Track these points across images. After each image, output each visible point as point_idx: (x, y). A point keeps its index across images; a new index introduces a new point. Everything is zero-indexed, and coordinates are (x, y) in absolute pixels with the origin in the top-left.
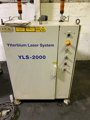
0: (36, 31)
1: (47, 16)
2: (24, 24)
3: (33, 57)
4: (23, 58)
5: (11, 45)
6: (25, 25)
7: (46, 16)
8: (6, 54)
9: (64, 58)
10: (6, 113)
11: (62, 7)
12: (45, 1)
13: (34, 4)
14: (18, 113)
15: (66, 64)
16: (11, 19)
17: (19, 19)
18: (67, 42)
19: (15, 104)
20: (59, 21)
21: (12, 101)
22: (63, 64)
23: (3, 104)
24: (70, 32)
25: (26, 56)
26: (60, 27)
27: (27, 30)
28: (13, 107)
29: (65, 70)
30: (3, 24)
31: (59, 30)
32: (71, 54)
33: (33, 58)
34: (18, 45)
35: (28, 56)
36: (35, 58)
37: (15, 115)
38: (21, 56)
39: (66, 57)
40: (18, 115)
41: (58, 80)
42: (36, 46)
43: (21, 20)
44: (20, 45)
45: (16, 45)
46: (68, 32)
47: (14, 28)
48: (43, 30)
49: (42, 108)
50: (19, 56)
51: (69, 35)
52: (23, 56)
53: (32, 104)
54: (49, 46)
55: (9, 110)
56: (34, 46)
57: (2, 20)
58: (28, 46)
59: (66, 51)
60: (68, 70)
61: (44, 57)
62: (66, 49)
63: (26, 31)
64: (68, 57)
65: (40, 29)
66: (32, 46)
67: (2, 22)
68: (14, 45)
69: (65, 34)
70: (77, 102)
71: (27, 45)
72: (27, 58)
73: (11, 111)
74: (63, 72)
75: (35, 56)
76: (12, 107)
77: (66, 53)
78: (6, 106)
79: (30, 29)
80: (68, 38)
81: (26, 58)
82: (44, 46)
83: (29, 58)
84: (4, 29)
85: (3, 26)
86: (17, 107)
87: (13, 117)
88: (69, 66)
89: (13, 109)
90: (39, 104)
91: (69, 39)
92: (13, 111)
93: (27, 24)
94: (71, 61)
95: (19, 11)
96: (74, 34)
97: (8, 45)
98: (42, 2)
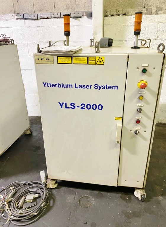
0: (89, 62)
1: (112, 40)
2: (71, 51)
3: (81, 105)
4: (66, 107)
5: (49, 85)
6: (73, 53)
7: (109, 39)
8: (40, 98)
9: (136, 110)
10: (32, 198)
11: (138, 23)
12: (112, 14)
13: (92, 19)
14: (52, 202)
15: (138, 122)
16: (51, 45)
17: (65, 45)
18: (142, 83)
19: (48, 187)
20: (132, 48)
21: (43, 180)
22: (134, 121)
23: (29, 184)
24: (147, 65)
25: (71, 105)
26: (128, 56)
27: (75, 61)
28: (45, 191)
29: (136, 133)
30: (40, 52)
31: (128, 62)
32: (148, 103)
33: (82, 108)
34: (59, 86)
35: (74, 104)
36: (85, 107)
37: (46, 204)
38: (63, 103)
39: (139, 109)
40: (51, 205)
41: (124, 150)
42: (87, 87)
43: (68, 45)
44: (63, 86)
45: (57, 86)
46: (143, 65)
47: (55, 58)
48: (100, 62)
49: (92, 199)
50: (60, 103)
51: (144, 71)
52: (66, 104)
53: (77, 191)
54: (110, 87)
55: (37, 195)
56: (84, 87)
57: (38, 45)
58: (76, 87)
59: (139, 98)
60: (142, 133)
61: (100, 107)
62: (139, 95)
63: (72, 63)
64: (142, 108)
65: (95, 61)
66: (81, 87)
67: (39, 49)
68: (53, 85)
69: (138, 68)
70: (160, 198)
71: (74, 86)
72: (73, 107)
73: (40, 197)
74: (134, 137)
75: (84, 105)
76: (42, 191)
77: (139, 102)
78: (32, 188)
79: (80, 60)
80: (143, 75)
81: (71, 107)
82: (100, 88)
83: (76, 107)
84: (40, 59)
85: (40, 56)
86: (51, 192)
87: (43, 207)
88: (144, 127)
89: (44, 193)
90: (88, 191)
91: (145, 77)
92: (43, 197)
93: (76, 52)
94: (148, 118)
95: (65, 32)
96: (154, 68)
97: (45, 85)
98: (107, 16)
